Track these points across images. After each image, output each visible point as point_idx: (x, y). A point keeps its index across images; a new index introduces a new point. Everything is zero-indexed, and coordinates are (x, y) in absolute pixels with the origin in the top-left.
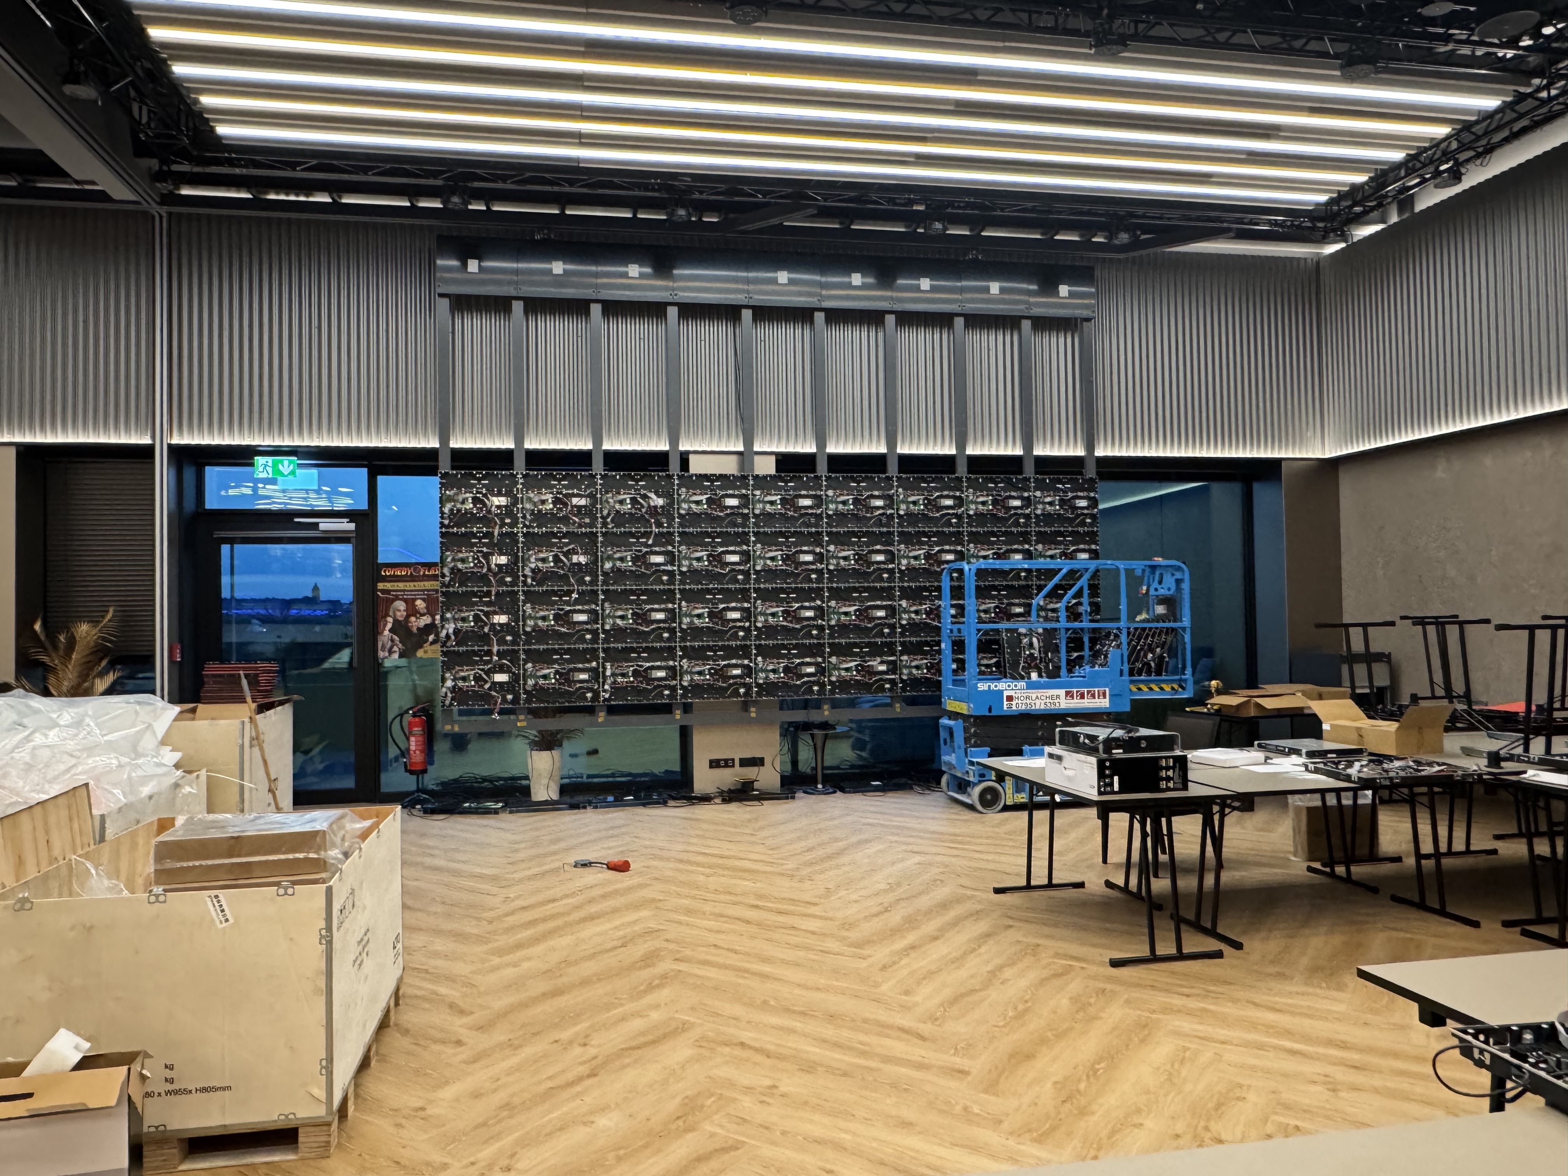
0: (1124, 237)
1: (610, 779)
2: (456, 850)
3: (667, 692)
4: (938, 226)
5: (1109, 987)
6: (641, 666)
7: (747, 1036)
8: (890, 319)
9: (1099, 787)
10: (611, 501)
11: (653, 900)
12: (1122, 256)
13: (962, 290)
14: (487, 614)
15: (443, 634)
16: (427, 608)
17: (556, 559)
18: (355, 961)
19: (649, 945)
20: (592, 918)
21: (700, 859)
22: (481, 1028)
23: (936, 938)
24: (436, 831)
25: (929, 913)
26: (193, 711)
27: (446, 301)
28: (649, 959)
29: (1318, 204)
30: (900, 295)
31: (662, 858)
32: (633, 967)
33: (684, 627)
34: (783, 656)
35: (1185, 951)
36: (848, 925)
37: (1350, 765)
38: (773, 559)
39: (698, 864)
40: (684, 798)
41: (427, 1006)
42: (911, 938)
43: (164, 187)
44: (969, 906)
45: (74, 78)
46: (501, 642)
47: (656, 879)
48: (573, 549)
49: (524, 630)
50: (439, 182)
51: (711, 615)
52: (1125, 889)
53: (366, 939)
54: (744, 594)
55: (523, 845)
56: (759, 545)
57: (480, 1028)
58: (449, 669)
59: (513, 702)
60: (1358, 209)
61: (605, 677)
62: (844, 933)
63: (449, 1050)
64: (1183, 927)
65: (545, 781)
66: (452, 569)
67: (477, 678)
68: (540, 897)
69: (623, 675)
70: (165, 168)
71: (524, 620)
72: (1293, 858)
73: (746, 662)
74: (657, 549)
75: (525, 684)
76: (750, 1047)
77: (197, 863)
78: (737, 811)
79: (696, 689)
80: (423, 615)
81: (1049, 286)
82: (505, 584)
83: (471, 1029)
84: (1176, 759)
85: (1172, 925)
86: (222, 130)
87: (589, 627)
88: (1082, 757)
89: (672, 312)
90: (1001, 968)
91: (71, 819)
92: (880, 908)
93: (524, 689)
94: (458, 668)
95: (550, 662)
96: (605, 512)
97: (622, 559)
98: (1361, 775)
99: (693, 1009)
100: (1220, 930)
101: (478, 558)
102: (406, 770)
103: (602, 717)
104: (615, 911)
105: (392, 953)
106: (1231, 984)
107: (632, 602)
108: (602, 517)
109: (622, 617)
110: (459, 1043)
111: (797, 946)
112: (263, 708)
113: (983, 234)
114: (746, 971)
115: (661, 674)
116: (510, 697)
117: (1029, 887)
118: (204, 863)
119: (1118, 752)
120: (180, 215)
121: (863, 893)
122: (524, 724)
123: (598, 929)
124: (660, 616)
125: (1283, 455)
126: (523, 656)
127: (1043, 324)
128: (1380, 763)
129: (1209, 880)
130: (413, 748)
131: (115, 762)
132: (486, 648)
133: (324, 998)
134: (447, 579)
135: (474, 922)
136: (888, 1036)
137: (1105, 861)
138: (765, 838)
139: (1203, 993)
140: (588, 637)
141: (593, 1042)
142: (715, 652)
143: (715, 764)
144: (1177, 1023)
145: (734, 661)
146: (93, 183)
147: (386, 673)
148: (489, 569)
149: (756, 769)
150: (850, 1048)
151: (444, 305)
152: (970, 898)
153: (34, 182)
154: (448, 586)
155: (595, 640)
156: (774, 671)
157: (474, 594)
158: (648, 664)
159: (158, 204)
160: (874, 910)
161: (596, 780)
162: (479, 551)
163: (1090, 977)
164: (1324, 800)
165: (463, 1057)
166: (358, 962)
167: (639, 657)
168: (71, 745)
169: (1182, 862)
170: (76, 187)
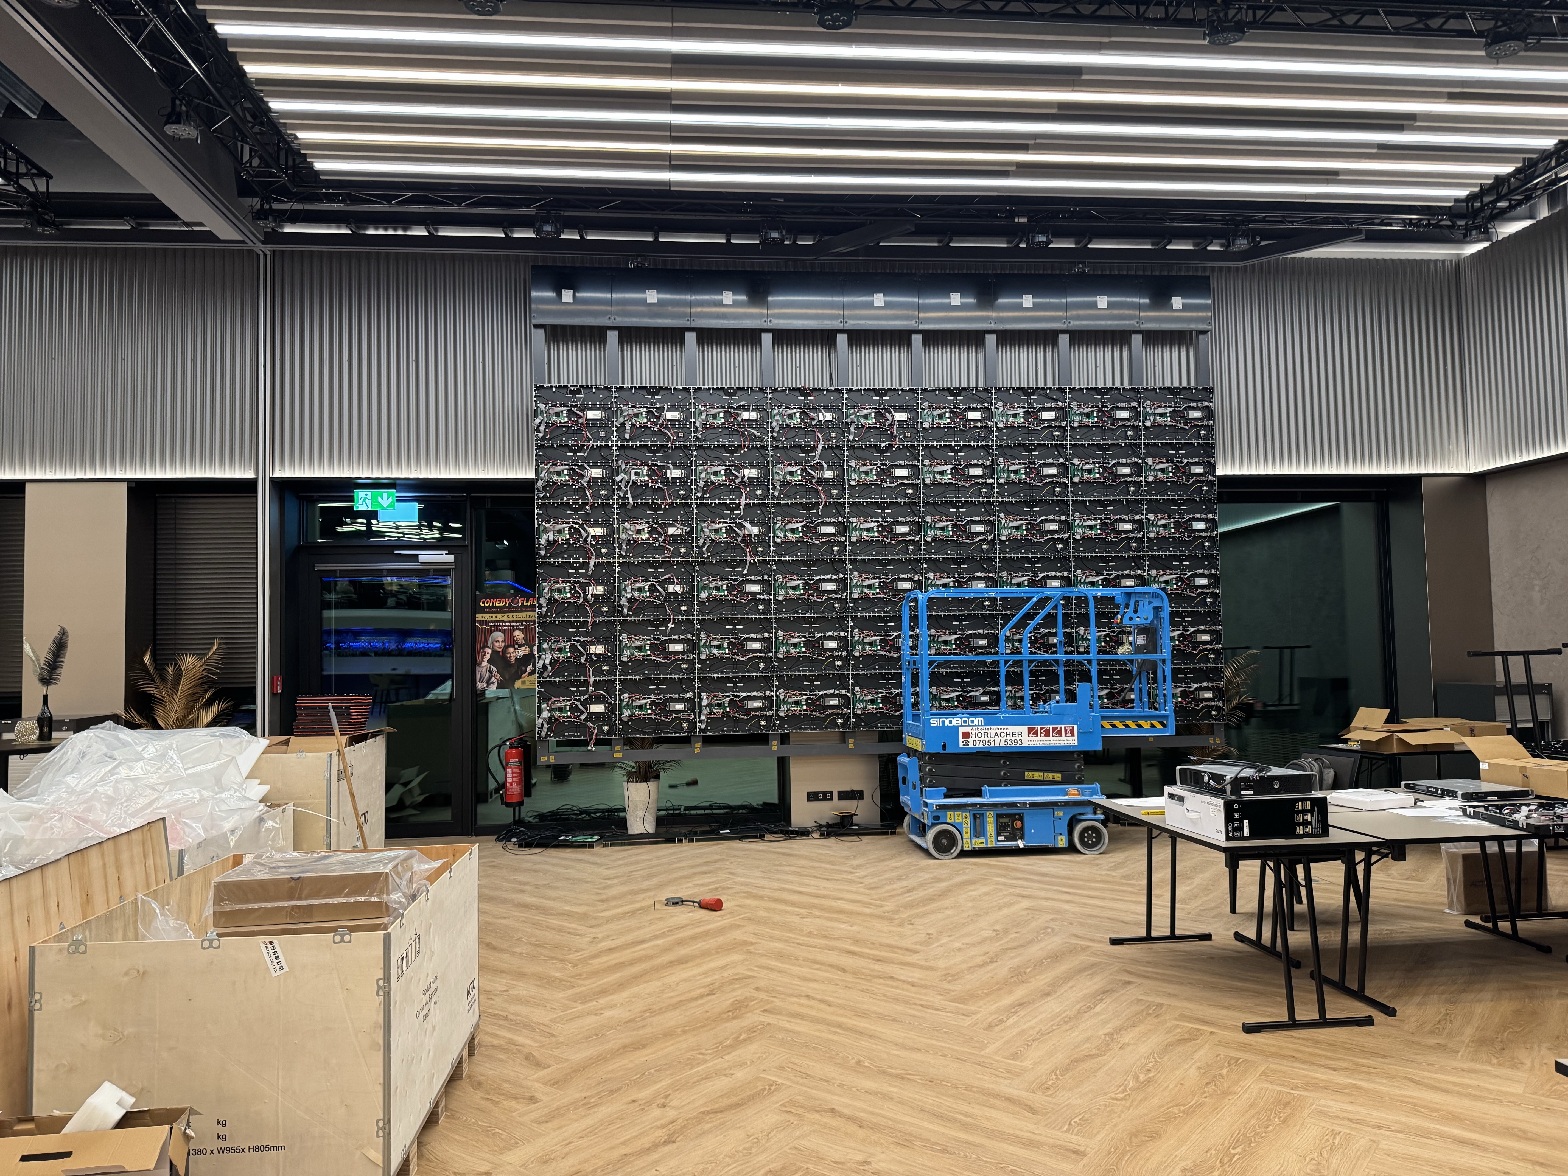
0: (1242, 243)
1: (707, 811)
2: (548, 886)
3: (763, 723)
4: (1042, 238)
5: (1243, 1056)
6: (738, 696)
7: (837, 1101)
8: (991, 339)
9: (1227, 832)
10: (706, 530)
11: (745, 943)
12: (1240, 264)
13: (1067, 307)
14: (584, 645)
15: (540, 664)
16: (525, 639)
17: (653, 589)
18: (419, 1012)
19: (739, 993)
20: (682, 961)
21: (795, 898)
22: (557, 1083)
23: (1048, 994)
24: (527, 865)
25: (1039, 965)
26: (286, 743)
27: (541, 332)
28: (738, 1009)
29: (1457, 200)
30: (1002, 314)
31: (756, 897)
32: (718, 1019)
33: (781, 656)
34: (882, 686)
35: (1329, 1016)
36: (950, 976)
37: (1516, 809)
38: (869, 587)
39: (793, 904)
40: (782, 832)
41: (502, 1057)
42: (1020, 992)
43: (268, 225)
44: (1082, 958)
45: (175, 118)
46: (598, 672)
47: (749, 919)
48: (669, 578)
49: (620, 660)
50: (531, 211)
51: (807, 644)
52: (1257, 943)
53: (433, 987)
54: (841, 623)
55: (615, 881)
56: (856, 574)
57: (555, 1084)
58: (545, 700)
59: (609, 733)
60: (1503, 204)
61: (701, 708)
62: (947, 986)
63: (521, 1107)
64: (1326, 989)
65: (641, 813)
66: (549, 599)
67: (574, 709)
68: (629, 938)
69: (719, 705)
70: (266, 206)
71: (620, 651)
72: (1447, 911)
73: (844, 692)
74: (753, 578)
75: (621, 715)
76: (841, 1115)
77: (256, 906)
78: (834, 846)
79: (793, 719)
80: (521, 646)
81: (1161, 298)
82: (601, 614)
83: (545, 1084)
84: (1314, 801)
85: (1313, 985)
86: (320, 165)
87: (685, 656)
88: (1207, 798)
89: (767, 338)
90: (1119, 1030)
91: (145, 856)
92: (985, 958)
93: (620, 720)
94: (554, 699)
95: (646, 693)
96: (701, 542)
97: (717, 589)
98: (1531, 821)
99: (782, 1068)
100: (1367, 993)
101: (575, 588)
102: (503, 803)
103: (698, 747)
104: (705, 954)
105: (465, 1000)
106: (1385, 1056)
107: (728, 632)
108: (697, 547)
109: (718, 647)
110: (532, 1099)
111: (896, 1000)
112: (355, 740)
113: (1089, 246)
114: (840, 1026)
115: (757, 704)
116: (606, 728)
117: (1149, 938)
118: (263, 905)
119: (1248, 794)
120: (283, 252)
121: (968, 940)
122: (620, 755)
123: (685, 975)
124: (756, 645)
125: (1422, 470)
126: (619, 687)
127: (1154, 338)
128: (1552, 807)
129: (1355, 935)
130: (510, 780)
131: (197, 796)
132: (582, 679)
133: (381, 1054)
134: (544, 609)
135: (559, 965)
136: (992, 1107)
137: (1233, 910)
138: (864, 877)
139: (1351, 1065)
140: (684, 666)
141: (673, 1104)
142: (812, 681)
143: (813, 797)
144: (1323, 1102)
145: (831, 691)
146: (201, 224)
147: (487, 704)
148: (586, 599)
149: (855, 802)
150: (952, 1120)
151: (539, 336)
152: (1084, 949)
153: (148, 225)
154: (546, 616)
155: (691, 670)
156: (872, 701)
157: (571, 624)
158: (745, 695)
159: (263, 242)
160: (979, 960)
161: (693, 812)
162: (575, 582)
163: (1221, 1044)
164: (1483, 847)
165: (533, 1116)
166: (424, 1012)
167: (735, 687)
168: (154, 779)
169: (1323, 913)
170: (186, 229)
